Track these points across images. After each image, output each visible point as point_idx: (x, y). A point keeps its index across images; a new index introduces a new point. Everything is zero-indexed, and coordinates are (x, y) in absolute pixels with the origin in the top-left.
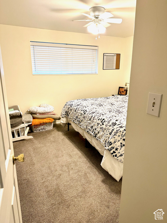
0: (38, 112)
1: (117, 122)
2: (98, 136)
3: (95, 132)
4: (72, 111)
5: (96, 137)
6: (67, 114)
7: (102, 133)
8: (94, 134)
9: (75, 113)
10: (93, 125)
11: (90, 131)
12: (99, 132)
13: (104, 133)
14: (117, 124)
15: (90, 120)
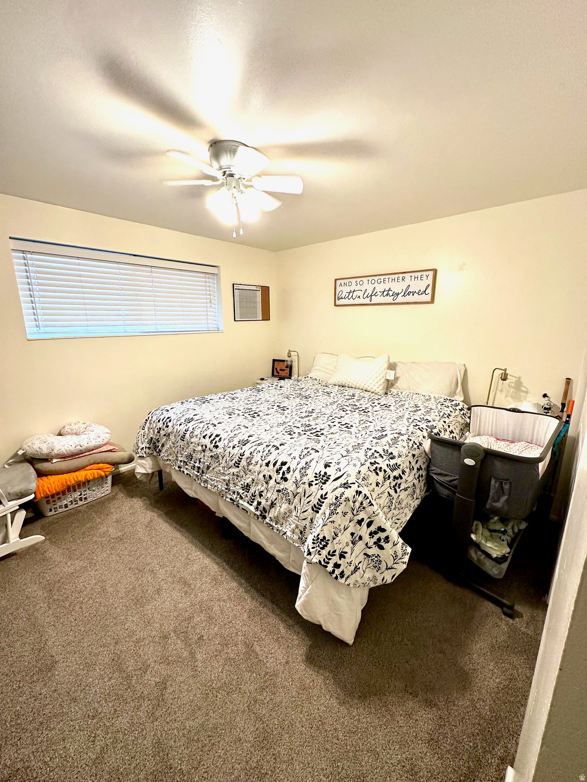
0: (55, 452)
1: (328, 470)
2: (273, 513)
3: (259, 503)
4: (172, 437)
5: (264, 517)
6: (154, 446)
7: (285, 506)
8: (257, 508)
9: (182, 443)
10: (249, 481)
11: (241, 498)
12: (273, 505)
13: (293, 507)
14: (332, 478)
15: (237, 465)
